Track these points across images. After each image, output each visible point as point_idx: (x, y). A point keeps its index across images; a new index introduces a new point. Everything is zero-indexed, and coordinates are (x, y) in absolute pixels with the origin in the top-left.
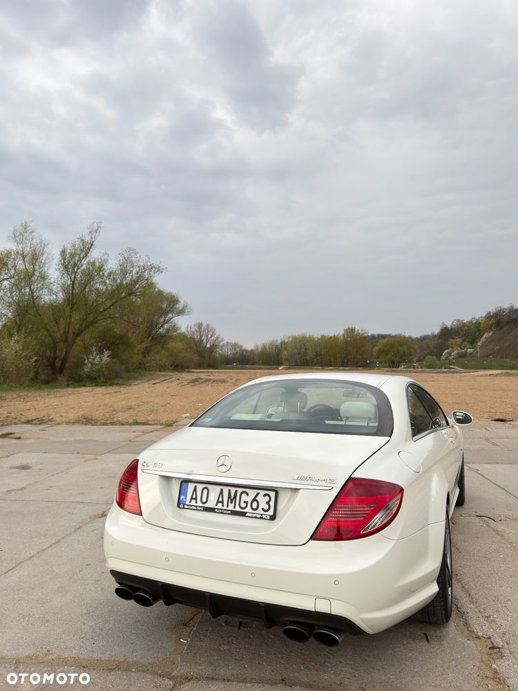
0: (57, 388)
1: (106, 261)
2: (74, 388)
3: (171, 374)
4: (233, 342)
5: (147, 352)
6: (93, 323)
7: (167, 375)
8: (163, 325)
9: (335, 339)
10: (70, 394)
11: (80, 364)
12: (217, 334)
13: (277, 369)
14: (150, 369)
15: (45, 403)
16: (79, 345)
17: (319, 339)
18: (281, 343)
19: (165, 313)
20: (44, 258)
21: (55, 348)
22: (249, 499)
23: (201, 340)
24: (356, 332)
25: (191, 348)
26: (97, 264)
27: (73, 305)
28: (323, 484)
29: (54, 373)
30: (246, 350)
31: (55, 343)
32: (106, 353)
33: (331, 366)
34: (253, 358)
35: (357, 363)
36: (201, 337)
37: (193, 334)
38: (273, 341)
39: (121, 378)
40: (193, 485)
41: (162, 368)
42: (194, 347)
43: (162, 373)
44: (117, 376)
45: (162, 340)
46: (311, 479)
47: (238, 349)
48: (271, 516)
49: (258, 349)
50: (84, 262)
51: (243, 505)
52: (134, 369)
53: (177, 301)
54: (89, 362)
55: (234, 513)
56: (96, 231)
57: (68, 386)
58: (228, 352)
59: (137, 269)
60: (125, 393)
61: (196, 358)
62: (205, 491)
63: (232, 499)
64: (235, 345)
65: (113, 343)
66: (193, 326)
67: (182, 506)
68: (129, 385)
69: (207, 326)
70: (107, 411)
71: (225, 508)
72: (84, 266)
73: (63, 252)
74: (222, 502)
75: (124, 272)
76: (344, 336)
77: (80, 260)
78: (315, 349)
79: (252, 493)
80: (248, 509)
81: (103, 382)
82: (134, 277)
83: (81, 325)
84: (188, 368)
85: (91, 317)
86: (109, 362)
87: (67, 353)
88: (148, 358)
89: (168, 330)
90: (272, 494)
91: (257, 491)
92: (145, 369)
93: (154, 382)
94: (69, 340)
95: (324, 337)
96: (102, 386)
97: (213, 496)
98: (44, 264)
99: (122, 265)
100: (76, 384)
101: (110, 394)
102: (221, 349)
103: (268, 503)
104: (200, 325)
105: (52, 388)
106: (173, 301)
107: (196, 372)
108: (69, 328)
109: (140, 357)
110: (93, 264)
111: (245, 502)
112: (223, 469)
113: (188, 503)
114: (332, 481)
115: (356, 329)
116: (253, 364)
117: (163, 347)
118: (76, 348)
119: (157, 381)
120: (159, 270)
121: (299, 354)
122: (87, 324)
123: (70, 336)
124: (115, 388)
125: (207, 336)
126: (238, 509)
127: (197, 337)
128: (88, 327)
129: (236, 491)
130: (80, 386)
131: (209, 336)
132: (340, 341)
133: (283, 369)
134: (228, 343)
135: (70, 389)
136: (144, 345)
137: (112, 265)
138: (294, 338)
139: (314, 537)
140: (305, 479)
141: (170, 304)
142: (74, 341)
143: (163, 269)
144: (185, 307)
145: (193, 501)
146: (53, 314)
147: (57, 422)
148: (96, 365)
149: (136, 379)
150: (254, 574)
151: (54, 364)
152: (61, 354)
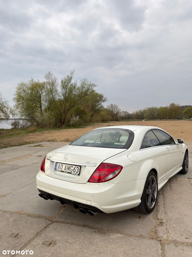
0: (61, 129)
1: (77, 83)
2: (67, 129)
3: (100, 124)
4: (125, 111)
5: (92, 116)
6: (73, 106)
7: (99, 124)
8: (98, 106)
9: (166, 108)
10: (65, 131)
11: (69, 121)
12: (118, 108)
13: (142, 121)
14: (93, 122)
15: (56, 134)
16: (69, 114)
17: (159, 109)
18: (144, 111)
19: (99, 101)
20: (56, 84)
21: (61, 115)
22: (73, 169)
23: (113, 111)
24: (175, 105)
25: (109, 114)
26: (73, 85)
27: (66, 100)
28: (93, 164)
29: (61, 124)
30: (130, 114)
31: (61, 113)
32: (78, 117)
33: (164, 119)
34: (133, 117)
35: (175, 117)
36: (112, 110)
37: (110, 108)
38: (140, 110)
39: (83, 125)
40: (59, 164)
41: (97, 121)
42: (110, 113)
43: (98, 123)
44: (81, 125)
45: (97, 111)
46: (89, 163)
47: (127, 114)
48: (78, 174)
49: (134, 113)
50: (69, 85)
51: (71, 170)
52: (88, 122)
53: (102, 97)
54: (72, 120)
55: (69, 173)
56: (73, 73)
57: (65, 128)
58: (122, 114)
59: (87, 86)
60: (82, 131)
61: (111, 117)
62: (62, 166)
63: (68, 169)
64: (126, 112)
65: (80, 113)
66: (109, 105)
67: (55, 170)
68: (85, 128)
69: (115, 105)
70: (75, 137)
71: (66, 171)
72: (69, 86)
73: (62, 81)
74: (66, 169)
75: (83, 87)
76: (170, 107)
77: (68, 84)
78: (158, 112)
79: (74, 167)
80: (73, 172)
81: (77, 127)
82: (86, 89)
83: (69, 107)
84: (108, 121)
85: (72, 104)
86: (78, 120)
87: (65, 117)
88: (93, 118)
89: (100, 108)
90: (79, 167)
91: (75, 166)
92: (92, 122)
93: (94, 126)
94: (66, 112)
95: (161, 108)
96: (76, 128)
97: (64, 167)
98: (56, 86)
99: (82, 85)
100: (68, 128)
101: (77, 131)
102: (120, 114)
103: (78, 170)
104: (112, 105)
105: (59, 129)
106: (101, 97)
107: (110, 123)
108: (65, 108)
109: (90, 118)
110: (72, 85)
111: (72, 169)
112: (66, 159)
113: (57, 169)
114: (96, 164)
115: (175, 104)
116: (133, 119)
117: (98, 114)
118: (68, 115)
119: (95, 126)
120: (95, 86)
121: (151, 115)
122: (72, 106)
123: (66, 111)
124: (80, 129)
125: (115, 109)
126: (70, 172)
127: (111, 109)
128: (71, 108)
129: (70, 166)
130: (69, 128)
131: (116, 109)
132: (168, 109)
133: (144, 121)
134: (123, 111)
135: (66, 129)
136: (91, 113)
137: (79, 85)
138: (149, 109)
139: (89, 181)
140: (88, 163)
141: (100, 98)
142: (67, 113)
143: (96, 85)
144: (105, 99)
145: (65, 170)
146: (60, 104)
147: (57, 141)
148: (75, 121)
149: (88, 125)
150: (70, 192)
151: (61, 121)
152: (63, 117)
